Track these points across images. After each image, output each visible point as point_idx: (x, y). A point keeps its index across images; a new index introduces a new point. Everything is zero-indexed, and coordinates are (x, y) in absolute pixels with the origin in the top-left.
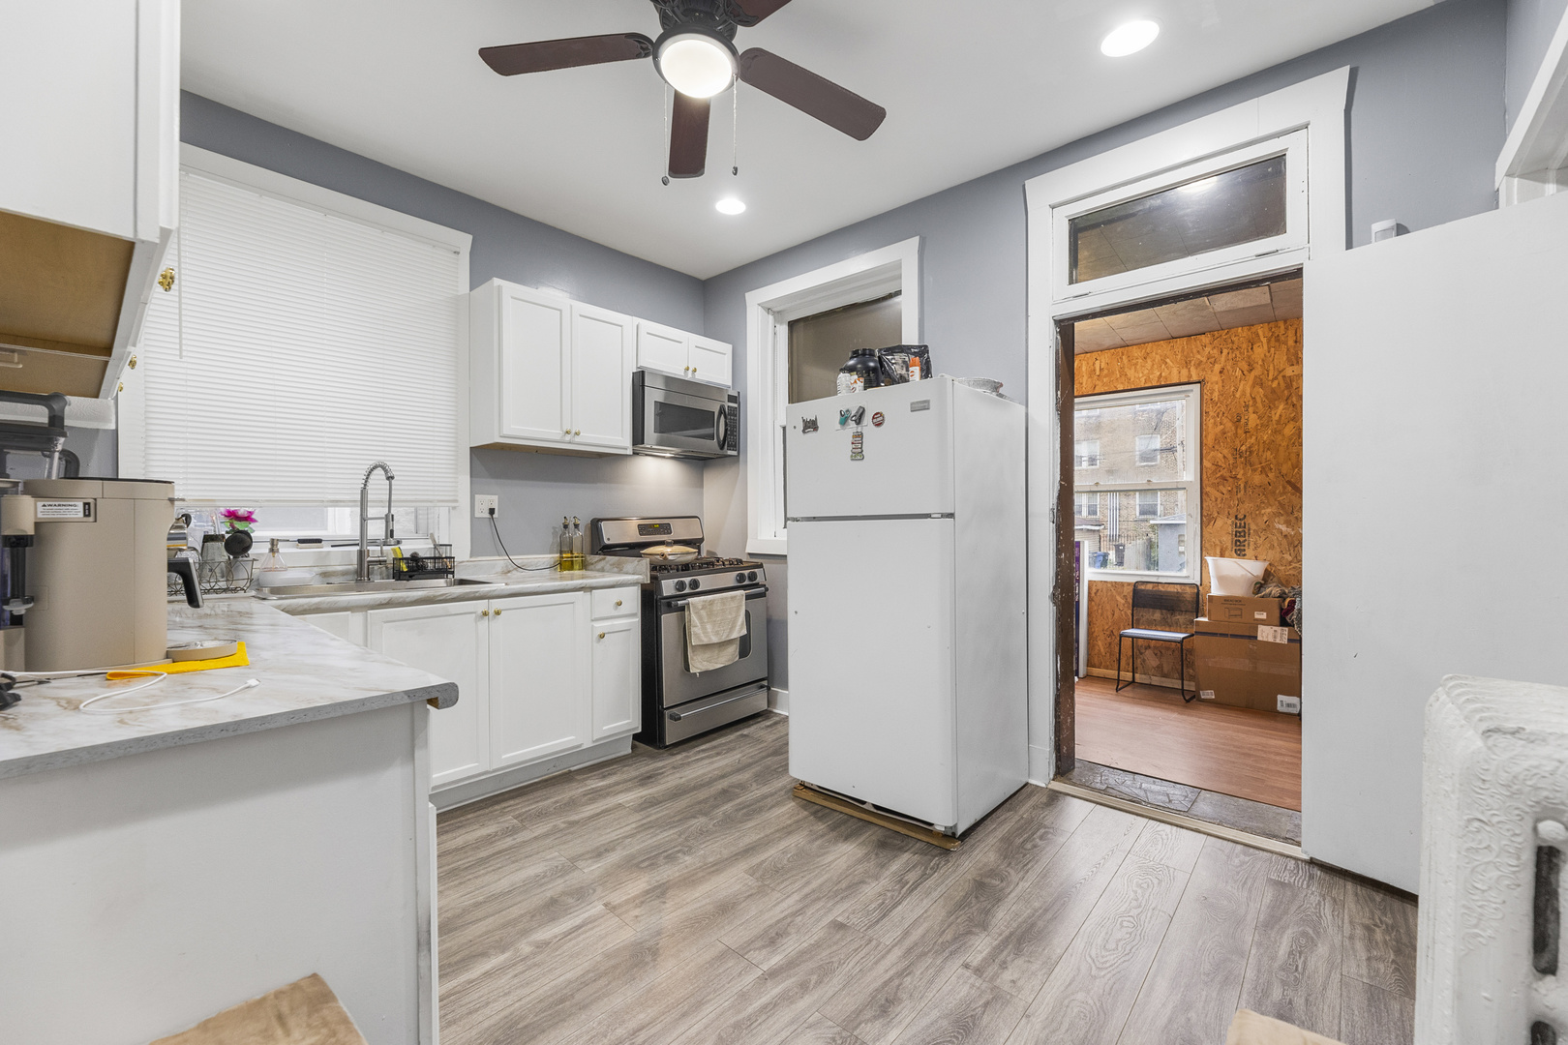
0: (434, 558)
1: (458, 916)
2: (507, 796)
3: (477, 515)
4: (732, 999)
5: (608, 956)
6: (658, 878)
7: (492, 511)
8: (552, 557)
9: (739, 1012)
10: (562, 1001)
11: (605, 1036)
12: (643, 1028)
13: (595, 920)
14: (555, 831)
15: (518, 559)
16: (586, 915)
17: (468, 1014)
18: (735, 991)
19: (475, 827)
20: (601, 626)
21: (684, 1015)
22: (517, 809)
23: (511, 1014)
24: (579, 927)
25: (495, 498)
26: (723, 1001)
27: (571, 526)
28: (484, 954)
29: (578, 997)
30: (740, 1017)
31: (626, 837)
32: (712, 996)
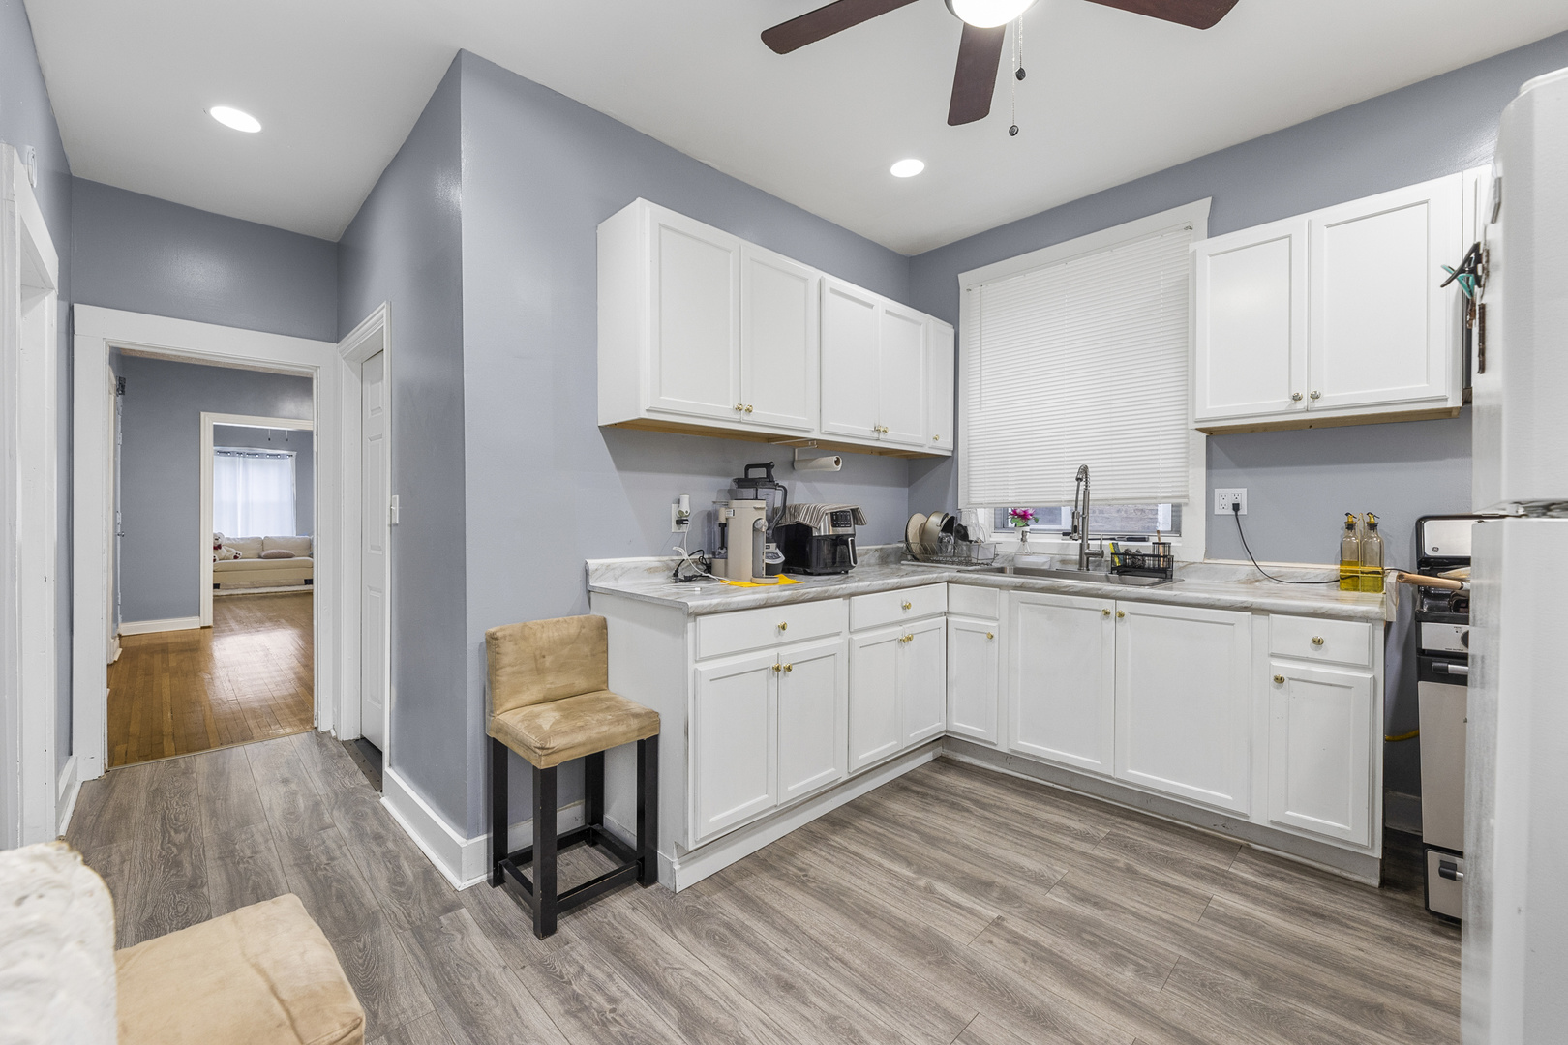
0: (1153, 556)
1: (948, 842)
2: (1147, 820)
3: (1217, 511)
4: (888, 1028)
5: (927, 931)
6: (1067, 951)
7: (1236, 507)
8: (1333, 569)
9: (870, 1033)
10: (868, 913)
11: (834, 942)
12: (846, 964)
13: (975, 915)
14: (1109, 864)
15: (1269, 566)
16: (978, 907)
17: (851, 873)
18: (899, 1030)
19: (1076, 818)
20: (1282, 667)
21: (863, 991)
22: (1127, 831)
23: (853, 891)
24: (959, 906)
25: (1243, 491)
26: (884, 1019)
27: (1360, 526)
28: (909, 864)
29: (875, 922)
30: (864, 1034)
31: (1134, 914)
32: (889, 1010)
